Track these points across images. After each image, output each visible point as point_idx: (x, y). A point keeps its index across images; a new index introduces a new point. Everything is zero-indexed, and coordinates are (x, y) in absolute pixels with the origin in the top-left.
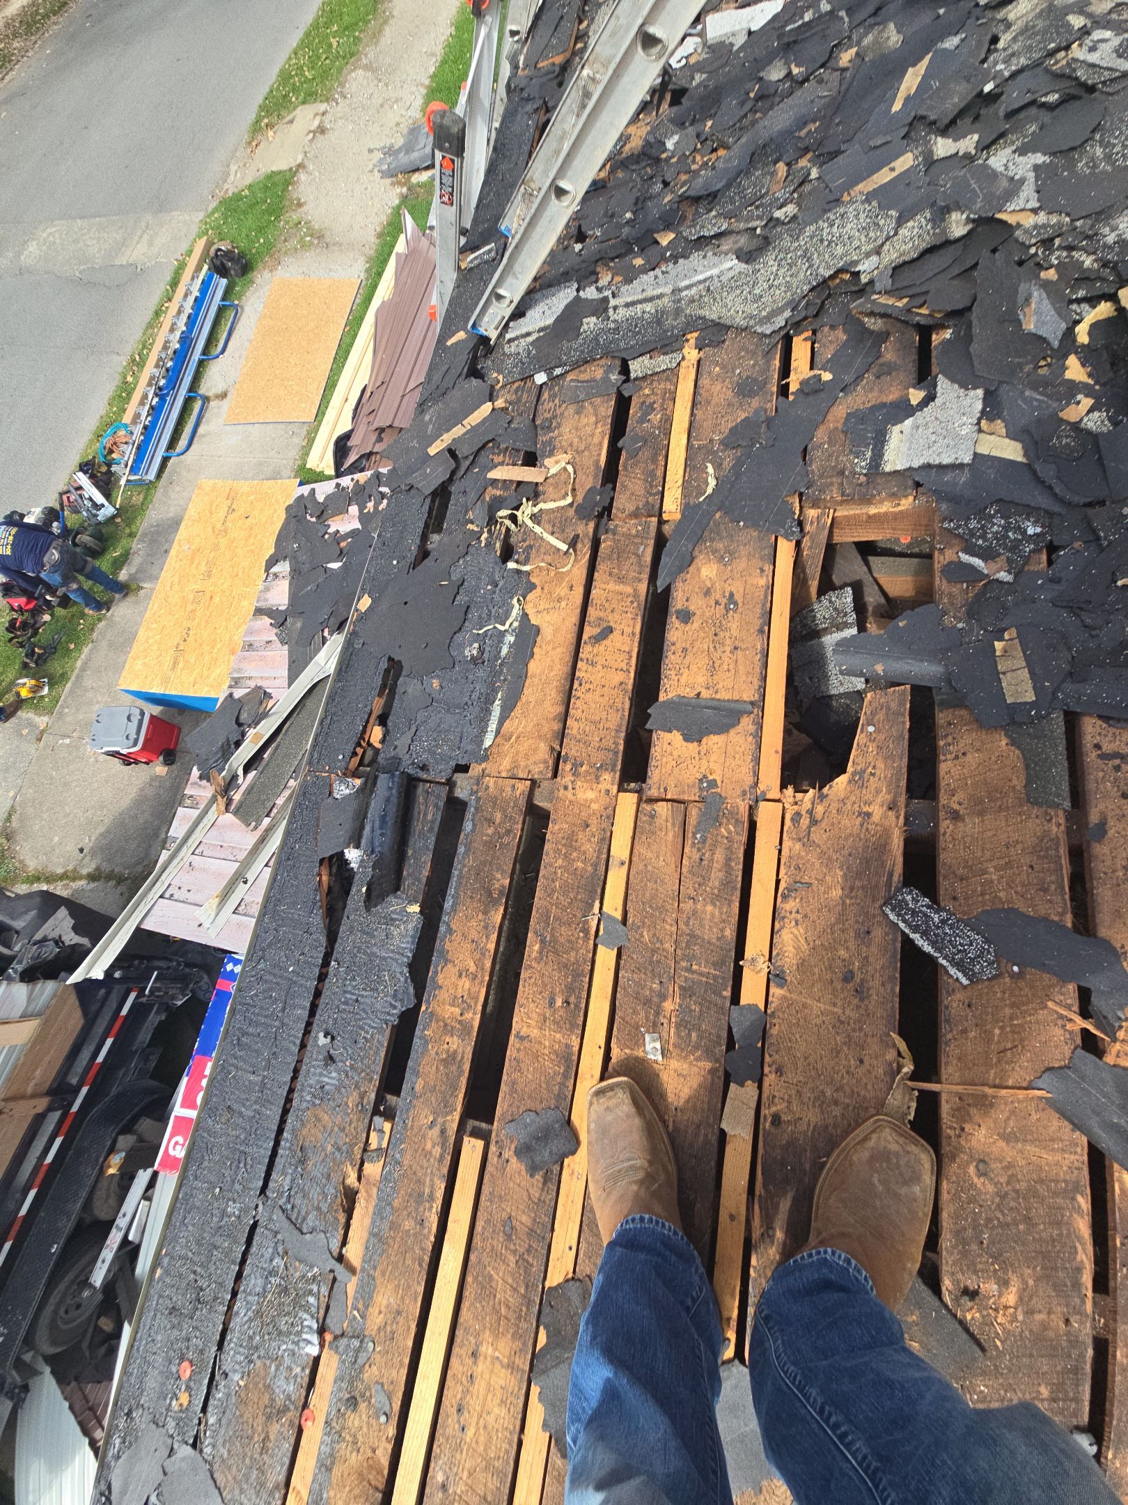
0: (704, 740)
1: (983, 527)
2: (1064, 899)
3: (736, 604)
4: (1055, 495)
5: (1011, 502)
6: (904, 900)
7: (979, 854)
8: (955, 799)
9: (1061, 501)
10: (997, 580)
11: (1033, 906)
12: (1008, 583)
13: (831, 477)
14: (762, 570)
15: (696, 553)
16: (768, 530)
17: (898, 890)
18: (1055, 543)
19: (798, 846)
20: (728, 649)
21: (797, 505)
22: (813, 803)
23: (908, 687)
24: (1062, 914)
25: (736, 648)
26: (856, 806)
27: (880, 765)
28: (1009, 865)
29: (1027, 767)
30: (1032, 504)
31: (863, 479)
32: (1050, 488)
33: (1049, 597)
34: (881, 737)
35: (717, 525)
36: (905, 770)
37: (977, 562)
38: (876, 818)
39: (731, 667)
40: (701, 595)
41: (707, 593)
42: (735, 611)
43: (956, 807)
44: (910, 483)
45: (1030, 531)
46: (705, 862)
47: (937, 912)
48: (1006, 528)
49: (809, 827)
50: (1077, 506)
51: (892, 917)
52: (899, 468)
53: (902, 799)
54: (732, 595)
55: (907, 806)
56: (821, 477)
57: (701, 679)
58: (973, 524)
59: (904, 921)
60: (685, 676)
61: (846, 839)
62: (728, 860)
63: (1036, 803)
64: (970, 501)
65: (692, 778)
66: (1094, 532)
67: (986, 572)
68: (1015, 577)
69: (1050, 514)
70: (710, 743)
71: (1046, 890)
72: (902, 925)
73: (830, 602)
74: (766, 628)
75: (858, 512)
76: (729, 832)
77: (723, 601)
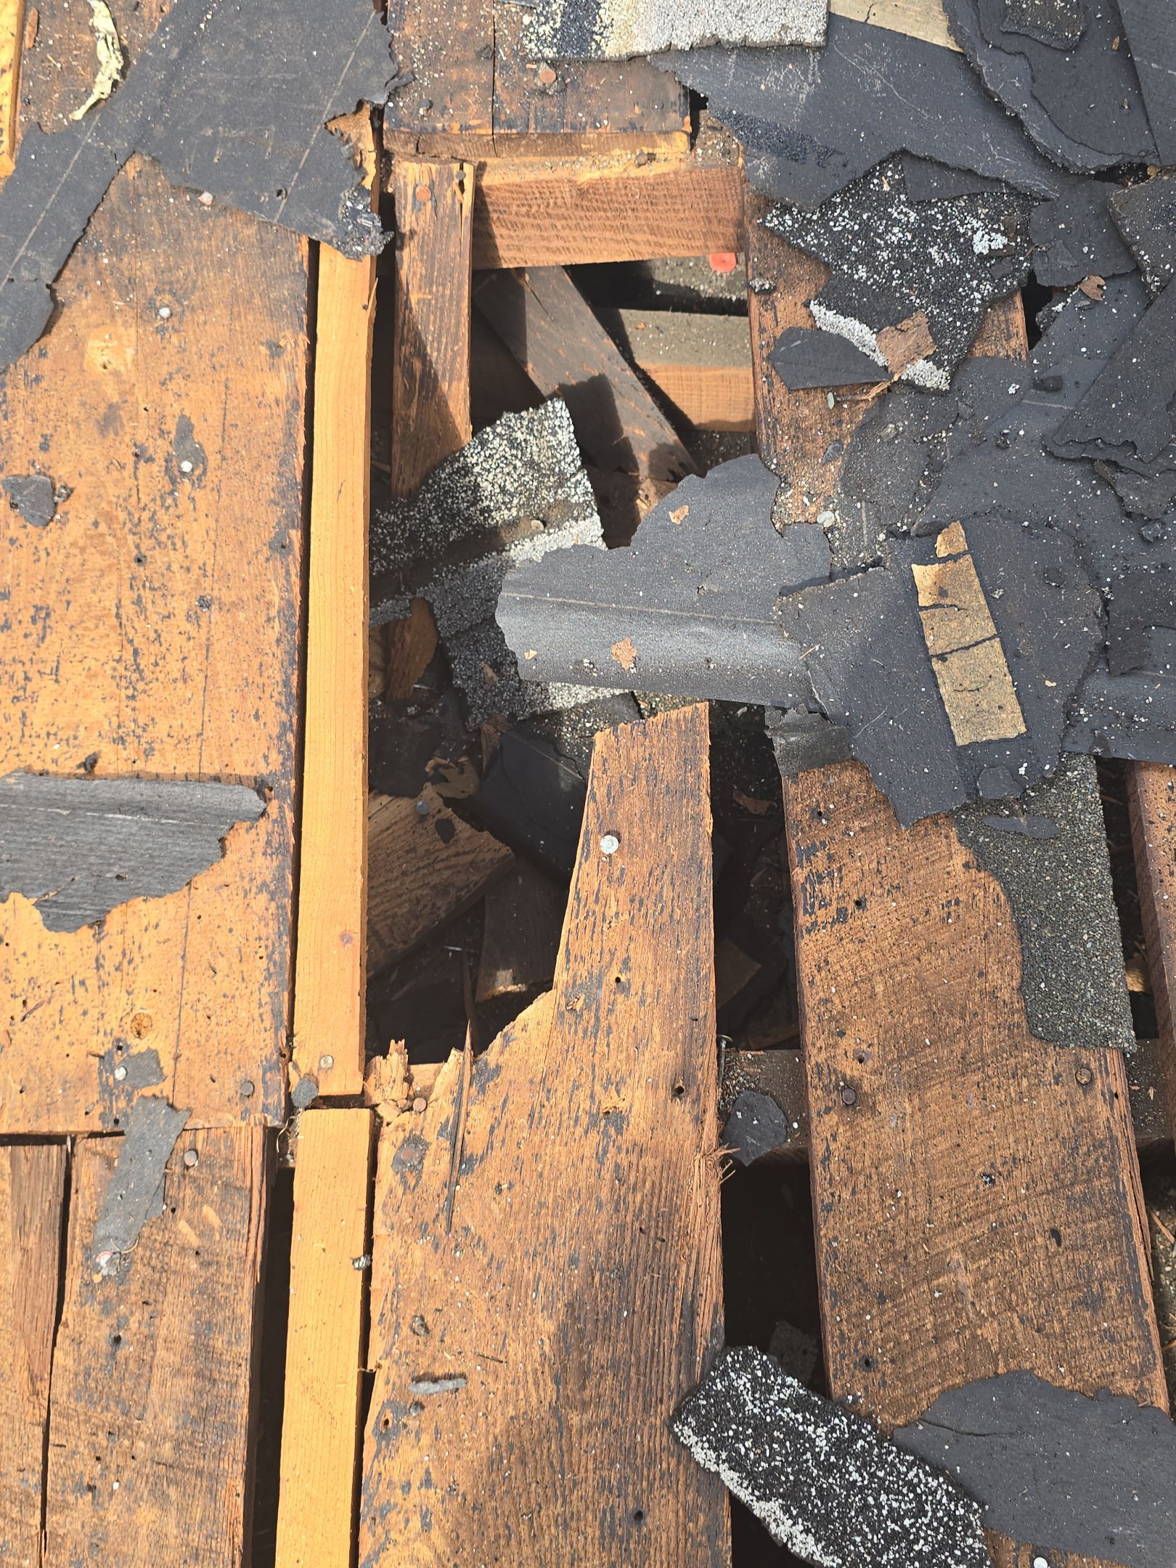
0: (115, 919)
1: (866, 228)
2: (1142, 1325)
3: (199, 457)
4: (1030, 143)
5: (929, 160)
6: (731, 1394)
7: (923, 1210)
8: (847, 1043)
9: (1044, 160)
10: (910, 384)
11: (1069, 1357)
12: (937, 392)
13: (458, 63)
14: (275, 349)
15: (66, 290)
16: (285, 220)
17: (714, 1360)
18: (1043, 281)
19: (420, 1251)
20: (180, 606)
21: (368, 144)
22: (457, 1102)
23: (703, 707)
24: (1141, 1373)
25: (204, 603)
26: (582, 1095)
27: (642, 956)
28: (998, 1237)
29: (1022, 930)
30: (979, 169)
31: (546, 75)
32: (1016, 123)
33: (1038, 433)
34: (639, 868)
35: (130, 198)
36: (708, 965)
37: (855, 330)
38: (637, 1129)
39: (193, 666)
40: (90, 428)
41: (109, 421)
42: (198, 482)
43: (851, 1069)
44: (674, 94)
45: (981, 245)
46: (125, 1351)
47: (822, 1419)
48: (923, 233)
49: (451, 1184)
50: (1083, 176)
51: (702, 1454)
52: (640, 46)
53: (707, 1059)
54: (186, 429)
55: (723, 1077)
56: (431, 62)
57: (98, 711)
58: (842, 221)
59: (736, 1463)
60: (44, 702)
61: (559, 1208)
62: (204, 1328)
63: (1051, 1038)
64: (828, 152)
65: (78, 1053)
66: (1126, 248)
67: (881, 360)
68: (953, 375)
69: (1025, 198)
70: (133, 928)
71: (1094, 1303)
72: (730, 1477)
73: (513, 443)
74: (295, 535)
75: (546, 175)
76: (204, 1231)
77: (160, 449)
